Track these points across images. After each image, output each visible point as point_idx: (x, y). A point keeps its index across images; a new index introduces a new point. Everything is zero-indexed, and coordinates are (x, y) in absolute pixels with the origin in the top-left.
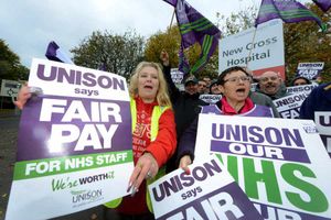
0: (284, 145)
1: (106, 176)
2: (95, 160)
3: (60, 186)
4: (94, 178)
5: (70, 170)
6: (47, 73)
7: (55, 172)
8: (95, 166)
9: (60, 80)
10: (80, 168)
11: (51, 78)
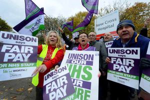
0: (88, 60)
1: (24, 70)
2: (20, 65)
3: (6, 72)
4: (19, 70)
5: (10, 67)
6: (5, 36)
7: (5, 67)
8: (20, 67)
9: (10, 38)
10: (14, 67)
11: (7, 38)
